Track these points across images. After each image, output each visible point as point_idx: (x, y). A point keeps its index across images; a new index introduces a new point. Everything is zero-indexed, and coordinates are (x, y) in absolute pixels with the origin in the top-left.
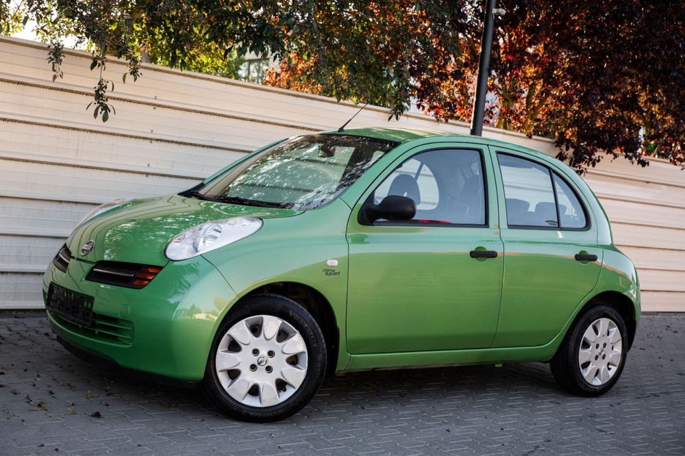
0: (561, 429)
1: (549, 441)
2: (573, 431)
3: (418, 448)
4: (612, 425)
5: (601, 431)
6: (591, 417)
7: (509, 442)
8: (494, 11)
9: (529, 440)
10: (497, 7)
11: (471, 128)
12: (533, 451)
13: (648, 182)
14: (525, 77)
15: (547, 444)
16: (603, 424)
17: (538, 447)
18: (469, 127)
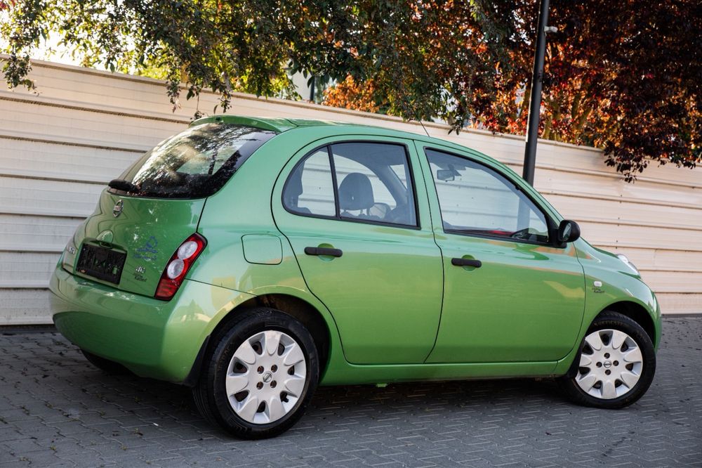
0: (642, 423)
1: (633, 433)
2: (653, 424)
3: (520, 440)
4: (687, 418)
5: (678, 424)
6: (665, 411)
7: (598, 434)
8: (547, 29)
9: (615, 432)
10: (549, 25)
11: (527, 141)
12: (621, 442)
13: (693, 187)
14: (573, 90)
15: (632, 435)
16: (678, 418)
17: (624, 438)
18: (524, 140)
